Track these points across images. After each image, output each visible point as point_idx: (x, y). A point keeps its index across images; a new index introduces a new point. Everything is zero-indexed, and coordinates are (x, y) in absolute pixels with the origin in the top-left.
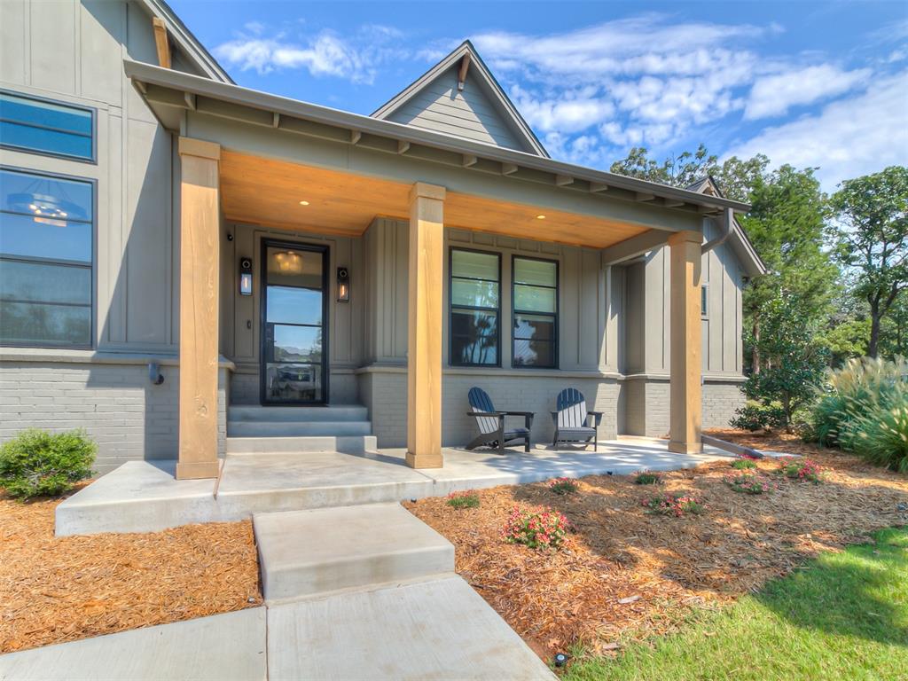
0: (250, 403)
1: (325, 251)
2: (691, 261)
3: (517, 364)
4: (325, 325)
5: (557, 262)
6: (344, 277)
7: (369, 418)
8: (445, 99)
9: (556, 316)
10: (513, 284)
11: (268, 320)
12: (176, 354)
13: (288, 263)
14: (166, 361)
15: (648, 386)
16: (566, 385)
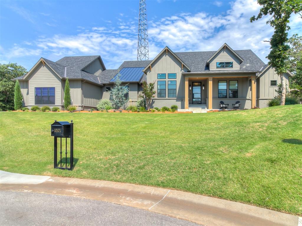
0: (191, 104)
1: (201, 82)
2: (253, 80)
3: (230, 97)
4: (201, 93)
5: (238, 81)
6: (204, 85)
7: (206, 106)
8: (222, 53)
9: (238, 89)
10: (229, 85)
11: (193, 93)
12: (185, 98)
13: (196, 84)
14: (183, 99)
15: (260, 100)
16: (238, 100)
